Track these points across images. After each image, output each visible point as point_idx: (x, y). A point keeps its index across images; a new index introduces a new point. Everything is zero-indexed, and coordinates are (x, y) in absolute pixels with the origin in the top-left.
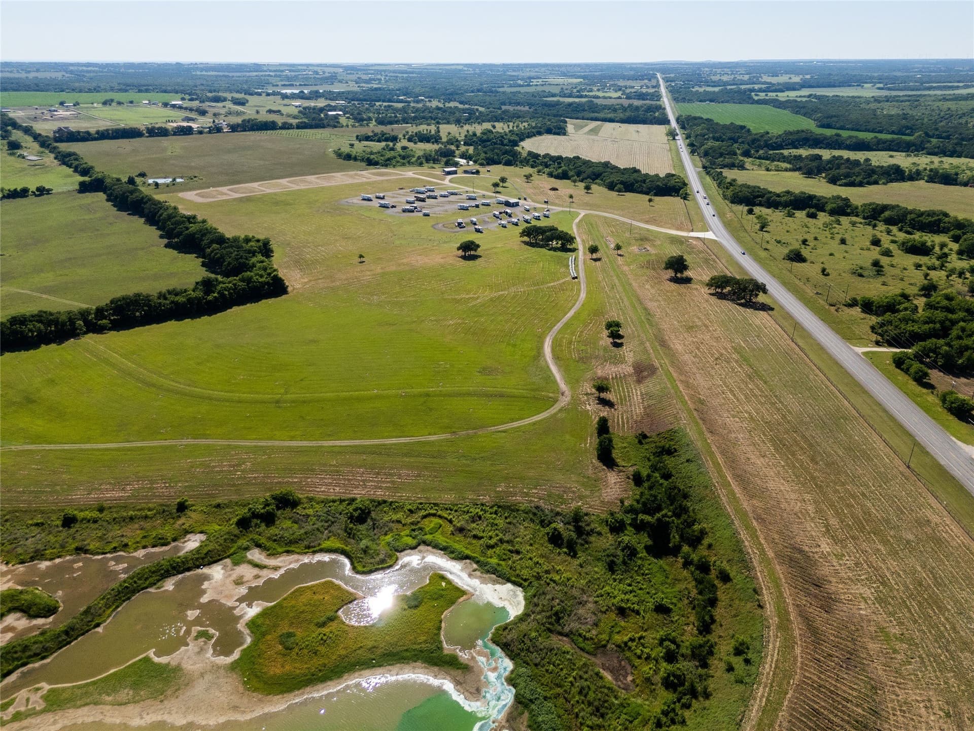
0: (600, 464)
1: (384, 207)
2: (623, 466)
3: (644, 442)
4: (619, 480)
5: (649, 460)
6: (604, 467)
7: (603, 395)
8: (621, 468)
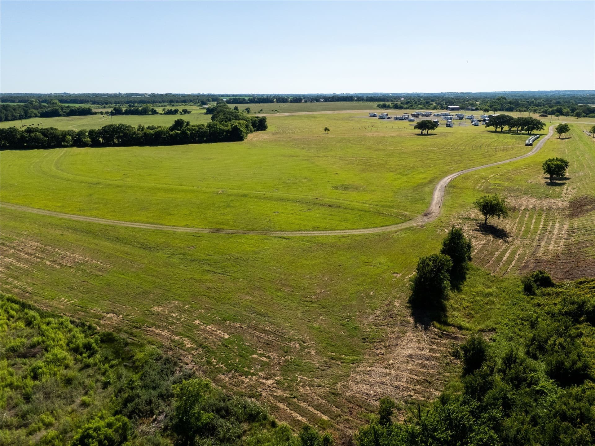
0: (407, 312)
1: (382, 118)
2: (460, 328)
3: (538, 292)
4: (427, 353)
5: (533, 325)
6: (411, 320)
7: (493, 221)
8: (451, 329)
